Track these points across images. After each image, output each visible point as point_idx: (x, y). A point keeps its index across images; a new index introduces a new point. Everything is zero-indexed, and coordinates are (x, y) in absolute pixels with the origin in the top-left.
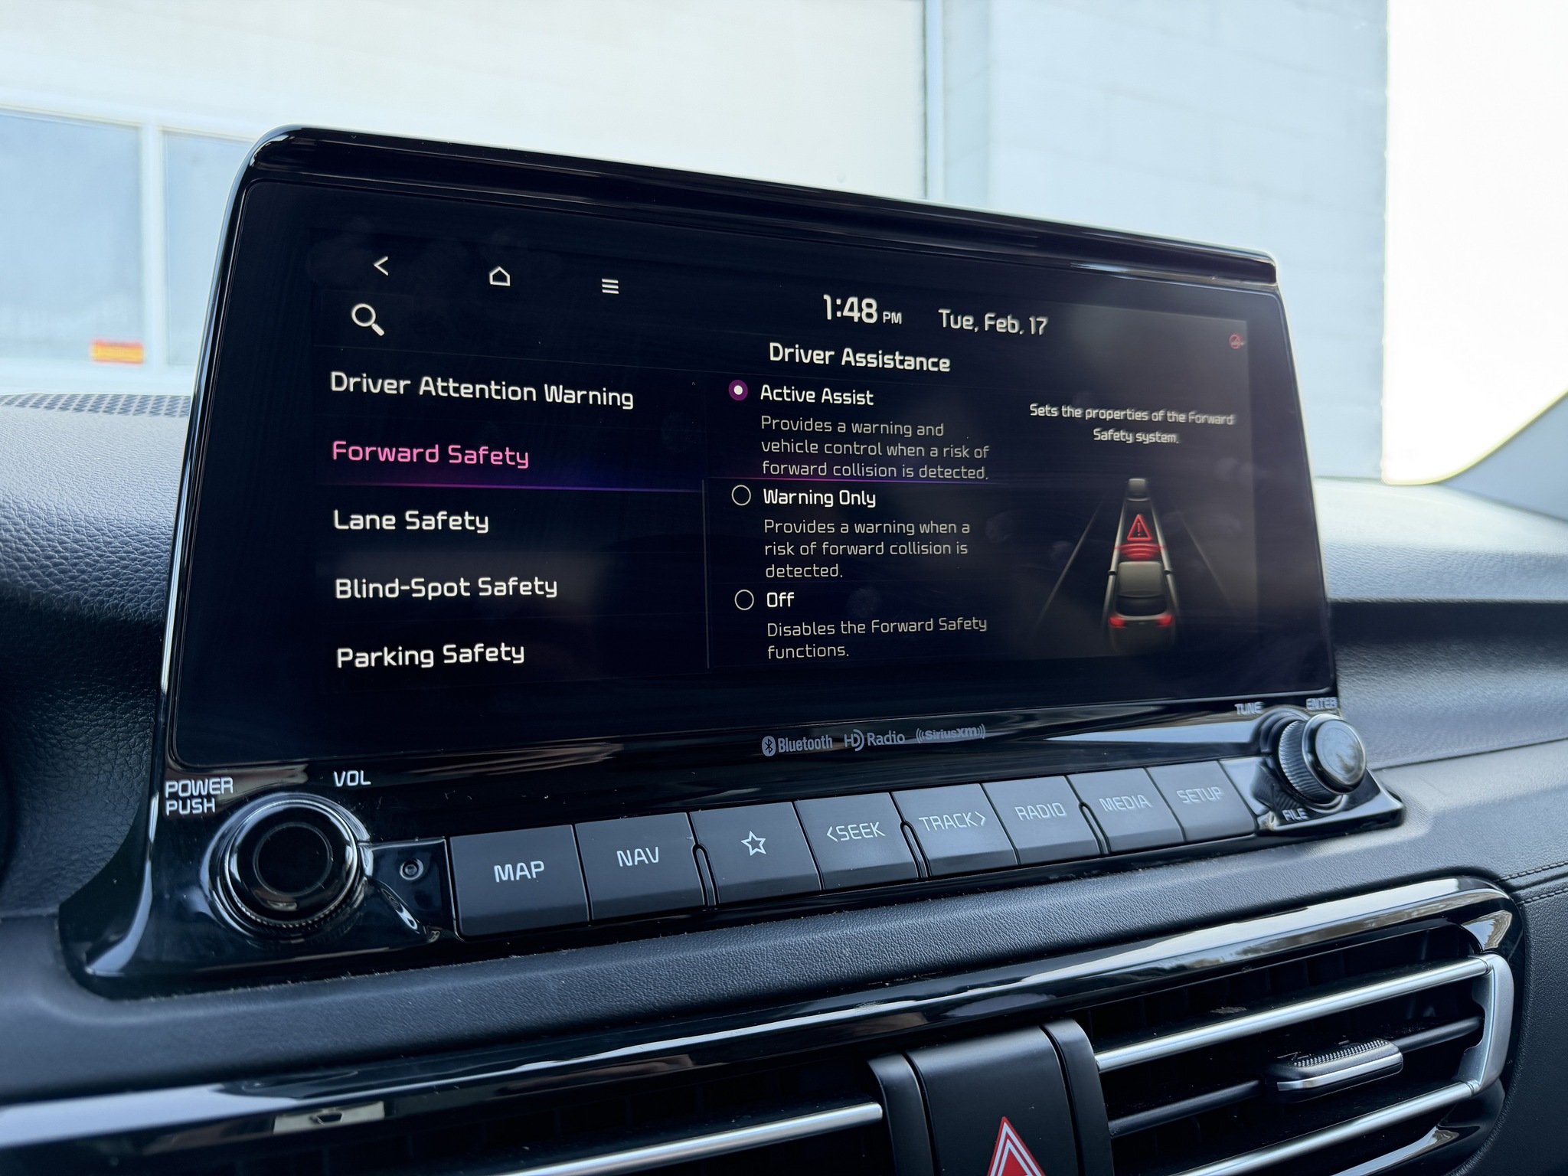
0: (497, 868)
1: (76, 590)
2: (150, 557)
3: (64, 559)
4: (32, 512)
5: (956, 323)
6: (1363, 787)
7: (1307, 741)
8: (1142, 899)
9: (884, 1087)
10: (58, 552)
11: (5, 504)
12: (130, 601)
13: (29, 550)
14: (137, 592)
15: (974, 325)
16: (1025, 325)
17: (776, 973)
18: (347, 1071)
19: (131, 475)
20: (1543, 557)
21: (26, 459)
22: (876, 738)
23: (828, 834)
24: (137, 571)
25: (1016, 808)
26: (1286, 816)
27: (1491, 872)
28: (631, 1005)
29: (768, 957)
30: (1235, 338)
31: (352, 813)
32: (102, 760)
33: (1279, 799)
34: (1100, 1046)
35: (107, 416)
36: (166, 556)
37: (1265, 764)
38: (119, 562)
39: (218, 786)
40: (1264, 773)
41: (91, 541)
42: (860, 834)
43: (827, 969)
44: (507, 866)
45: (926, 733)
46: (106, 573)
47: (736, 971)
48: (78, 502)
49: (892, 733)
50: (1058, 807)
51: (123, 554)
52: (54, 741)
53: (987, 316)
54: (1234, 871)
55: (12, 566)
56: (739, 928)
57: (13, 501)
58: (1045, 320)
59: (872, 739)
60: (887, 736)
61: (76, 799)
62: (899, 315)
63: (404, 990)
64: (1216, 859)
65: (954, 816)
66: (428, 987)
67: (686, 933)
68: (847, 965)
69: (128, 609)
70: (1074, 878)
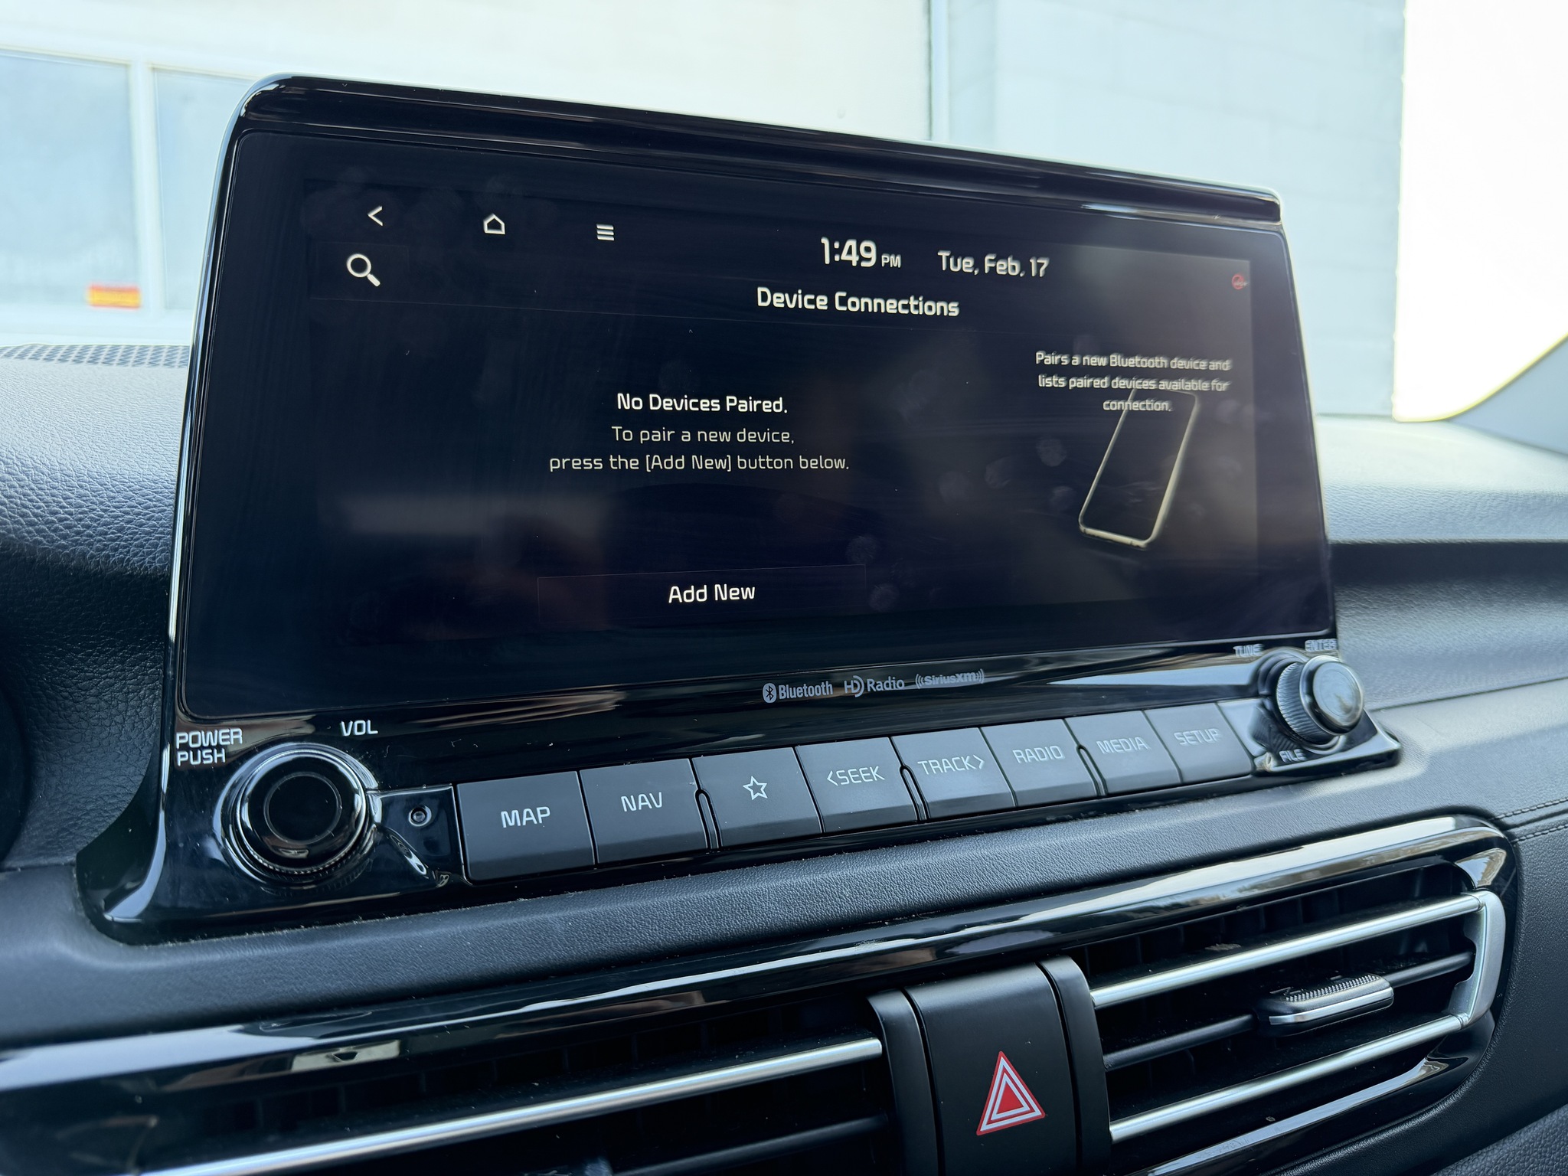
0: (504, 814)
1: (82, 545)
2: (154, 512)
3: (69, 514)
4: (36, 468)
5: (956, 264)
6: (1360, 728)
7: (1305, 684)
8: (1138, 840)
9: (883, 1023)
10: (62, 507)
11: (9, 461)
12: (135, 555)
13: (34, 506)
14: (142, 546)
15: (975, 267)
16: (1025, 267)
17: (777, 913)
18: (359, 1012)
19: (132, 428)
20: (1548, 496)
21: (27, 414)
22: (875, 685)
23: (829, 779)
24: (141, 525)
25: (1014, 751)
26: (1283, 757)
27: (1486, 811)
28: (637, 946)
29: (770, 898)
30: (1238, 278)
31: (360, 761)
32: (114, 711)
33: (1276, 740)
34: (1096, 982)
35: (106, 367)
36: (170, 510)
37: (1263, 706)
38: (123, 516)
39: (228, 737)
40: (1262, 715)
41: (95, 496)
42: (860, 778)
43: (827, 909)
44: (513, 812)
45: (926, 678)
46: (111, 528)
47: (739, 911)
48: (81, 457)
49: (892, 679)
50: (1056, 750)
51: (127, 509)
52: (66, 694)
53: (987, 258)
54: (1230, 811)
55: (17, 522)
56: (741, 870)
57: (16, 457)
58: (1045, 262)
59: (872, 685)
60: (887, 682)
61: (89, 750)
62: (898, 258)
63: (415, 934)
64: (1212, 800)
65: (953, 759)
66: (437, 931)
67: (689, 875)
68: (847, 904)
69: (134, 563)
70: (1071, 820)
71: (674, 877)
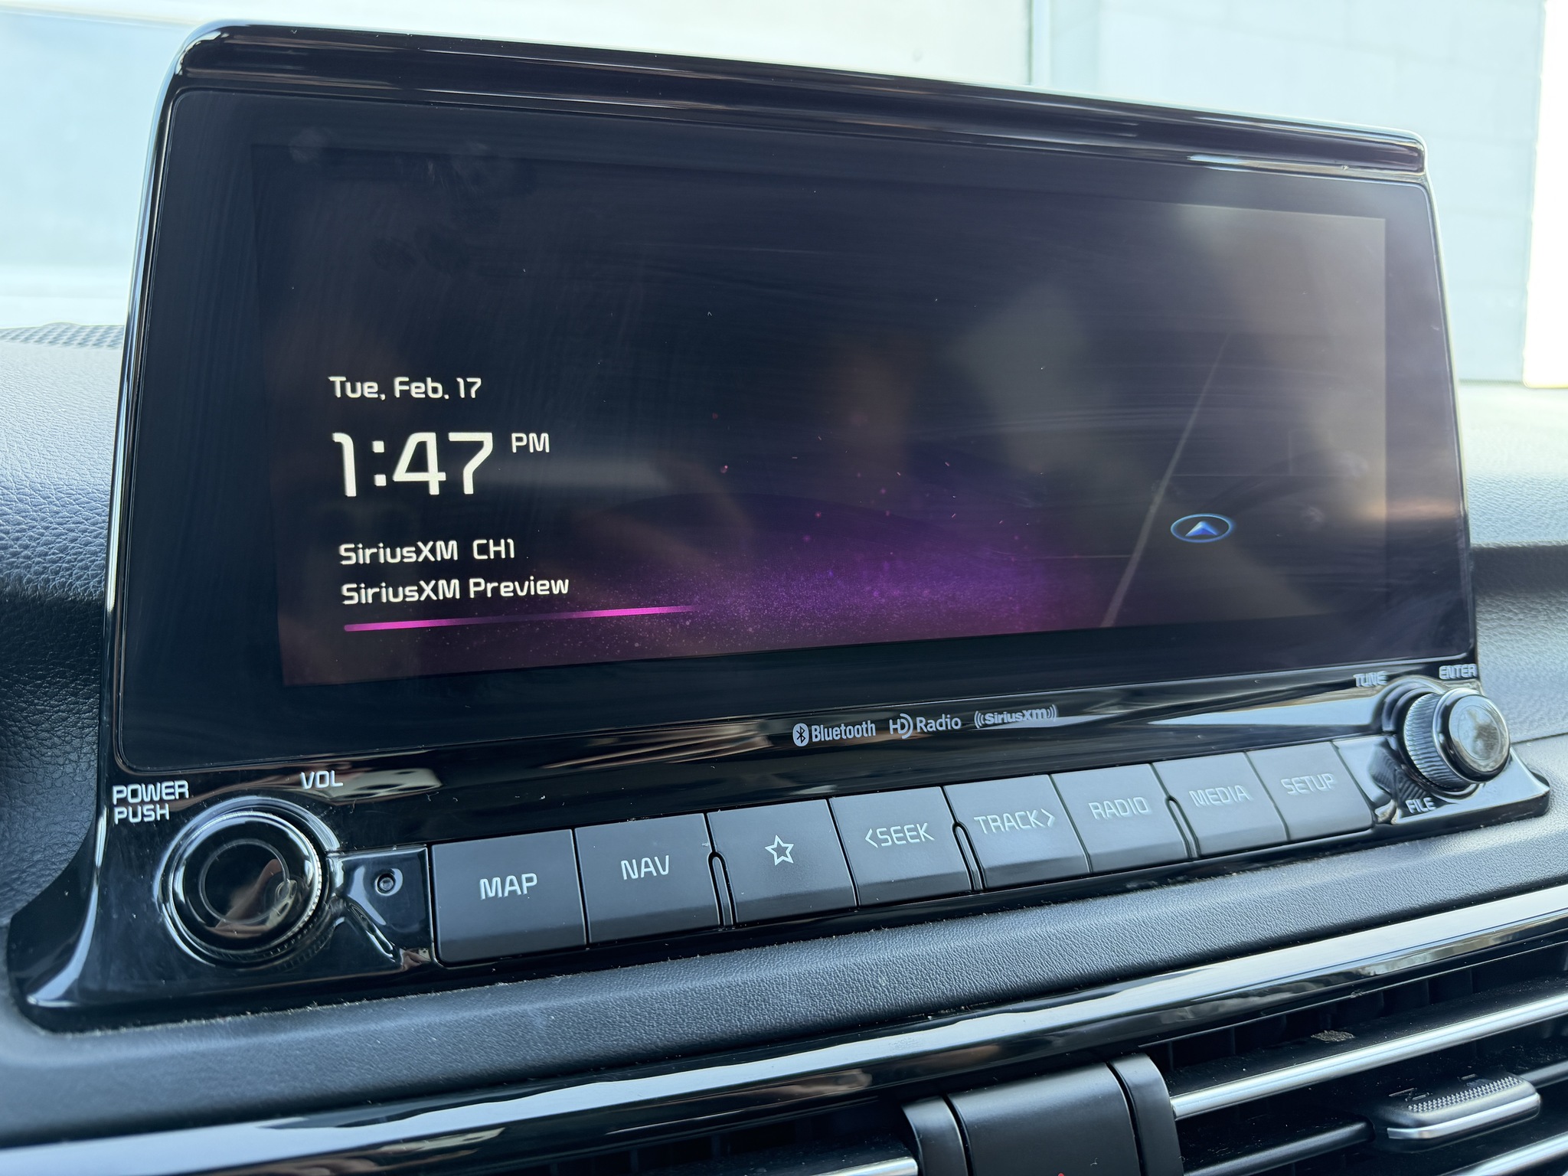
0: (484, 882)
1: (18, 568)
3: (5, 533)
7: (1439, 720)
8: (1235, 912)
9: (921, 1141)
12: (78, 578)
14: (87, 568)
22: (927, 723)
23: (867, 839)
25: (1090, 804)
26: (1411, 808)
28: (630, 1045)
29: (790, 988)
31: (321, 819)
33: (1401, 784)
34: (1177, 1086)
37: (1386, 745)
38: (66, 534)
39: (172, 790)
40: (1383, 753)
41: (36, 511)
42: (904, 838)
43: (859, 1002)
44: (495, 880)
45: (987, 716)
46: (52, 548)
47: (753, 1004)
48: (26, 466)
49: (946, 718)
50: (1141, 803)
51: (72, 525)
54: (1346, 875)
56: (759, 950)
59: (922, 725)
60: (940, 721)
63: (373, 1026)
64: (1324, 860)
66: (399, 1023)
67: (698, 956)
68: (883, 996)
69: (76, 587)
70: (1156, 886)
71: (680, 958)
